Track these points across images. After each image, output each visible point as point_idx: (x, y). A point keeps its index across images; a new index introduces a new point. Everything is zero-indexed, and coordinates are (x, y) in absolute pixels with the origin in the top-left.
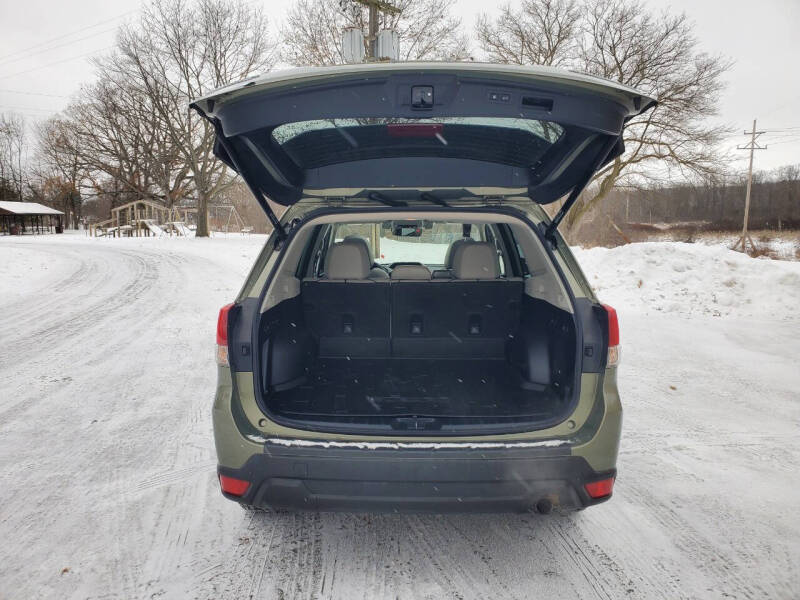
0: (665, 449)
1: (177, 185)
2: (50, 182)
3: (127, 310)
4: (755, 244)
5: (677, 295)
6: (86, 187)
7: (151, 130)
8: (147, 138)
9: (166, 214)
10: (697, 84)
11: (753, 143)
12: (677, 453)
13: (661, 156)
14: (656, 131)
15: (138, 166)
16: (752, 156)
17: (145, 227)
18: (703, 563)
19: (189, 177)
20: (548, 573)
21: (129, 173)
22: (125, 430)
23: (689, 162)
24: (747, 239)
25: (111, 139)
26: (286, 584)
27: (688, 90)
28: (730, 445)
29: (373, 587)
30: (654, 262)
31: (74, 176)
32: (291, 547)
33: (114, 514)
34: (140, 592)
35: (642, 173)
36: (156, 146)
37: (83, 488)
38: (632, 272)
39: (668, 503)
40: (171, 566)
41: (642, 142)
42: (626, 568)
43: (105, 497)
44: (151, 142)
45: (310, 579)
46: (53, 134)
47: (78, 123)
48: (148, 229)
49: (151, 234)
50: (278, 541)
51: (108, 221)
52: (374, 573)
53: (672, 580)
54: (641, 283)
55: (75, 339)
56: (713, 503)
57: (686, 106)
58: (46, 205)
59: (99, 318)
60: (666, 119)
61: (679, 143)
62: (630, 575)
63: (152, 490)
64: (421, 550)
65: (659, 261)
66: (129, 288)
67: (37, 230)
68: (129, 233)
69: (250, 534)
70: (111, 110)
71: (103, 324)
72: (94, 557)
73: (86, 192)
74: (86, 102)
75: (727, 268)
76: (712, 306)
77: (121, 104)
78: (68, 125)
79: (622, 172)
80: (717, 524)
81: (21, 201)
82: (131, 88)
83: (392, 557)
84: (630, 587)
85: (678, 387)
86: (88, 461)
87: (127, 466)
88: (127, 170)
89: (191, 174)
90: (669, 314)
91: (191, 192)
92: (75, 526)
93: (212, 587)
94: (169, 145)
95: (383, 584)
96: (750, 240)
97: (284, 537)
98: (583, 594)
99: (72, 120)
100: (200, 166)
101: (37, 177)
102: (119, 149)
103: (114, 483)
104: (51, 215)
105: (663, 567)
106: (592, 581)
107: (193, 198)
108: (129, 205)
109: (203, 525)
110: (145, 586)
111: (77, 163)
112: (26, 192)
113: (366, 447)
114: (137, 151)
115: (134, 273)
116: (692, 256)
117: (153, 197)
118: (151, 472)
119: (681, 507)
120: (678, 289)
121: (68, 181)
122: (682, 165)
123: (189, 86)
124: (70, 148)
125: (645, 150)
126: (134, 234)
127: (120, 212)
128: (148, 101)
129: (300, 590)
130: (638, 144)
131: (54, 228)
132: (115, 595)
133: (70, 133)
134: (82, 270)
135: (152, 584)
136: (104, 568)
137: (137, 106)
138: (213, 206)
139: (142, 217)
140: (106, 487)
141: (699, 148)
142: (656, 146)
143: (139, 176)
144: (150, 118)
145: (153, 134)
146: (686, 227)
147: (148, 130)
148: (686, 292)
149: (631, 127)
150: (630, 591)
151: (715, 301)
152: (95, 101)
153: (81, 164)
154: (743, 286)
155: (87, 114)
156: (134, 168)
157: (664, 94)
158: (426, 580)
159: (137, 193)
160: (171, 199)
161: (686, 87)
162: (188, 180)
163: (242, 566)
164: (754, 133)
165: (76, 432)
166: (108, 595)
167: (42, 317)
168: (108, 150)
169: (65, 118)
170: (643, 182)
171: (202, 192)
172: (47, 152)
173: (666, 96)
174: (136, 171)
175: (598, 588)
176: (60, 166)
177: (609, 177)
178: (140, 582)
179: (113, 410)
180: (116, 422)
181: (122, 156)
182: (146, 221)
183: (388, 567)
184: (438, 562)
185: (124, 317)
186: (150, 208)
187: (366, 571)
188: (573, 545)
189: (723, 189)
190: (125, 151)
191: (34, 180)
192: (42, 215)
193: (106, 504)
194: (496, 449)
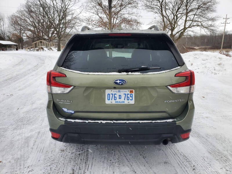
0: (202, 118)
1: (52, 36)
2: (13, 35)
3: (34, 73)
4: (224, 53)
5: (203, 68)
6: (24, 36)
7: (43, 18)
8: (42, 21)
9: (49, 44)
10: (211, 2)
11: (226, 22)
12: (206, 119)
13: (198, 26)
14: (197, 18)
15: (40, 30)
16: (225, 26)
17: (42, 49)
18: (218, 158)
19: (55, 33)
20: (165, 163)
21: (37, 32)
22: (28, 112)
23: (207, 28)
24: (222, 51)
25: (31, 21)
26: (75, 167)
27: (208, 4)
28: (223, 116)
29: (105, 168)
30: (196, 58)
31: (20, 33)
32: (78, 153)
33: (20, 141)
34: (25, 170)
35: (192, 31)
36: (45, 23)
37: (11, 132)
38: (189, 61)
39: (204, 136)
40: (37, 160)
41: (192, 21)
42: (192, 160)
43: (18, 135)
44: (43, 22)
45: (84, 165)
46: (13, 20)
47: (20, 16)
48: (43, 49)
49: (44, 50)
50: (74, 151)
51: (31, 47)
52: (106, 163)
53: (208, 165)
54: (192, 64)
55: (16, 83)
56: (220, 136)
57: (207, 9)
58: (13, 42)
59: (25, 76)
60: (200, 14)
61: (204, 21)
62: (194, 163)
63: (34, 132)
64: (122, 154)
65: (197, 58)
66: (35, 66)
67: (10, 49)
68: (38, 50)
69: (65, 148)
70: (30, 12)
71: (25, 78)
72: (11, 157)
73: (25, 38)
74: (22, 9)
75: (219, 60)
76: (214, 71)
77: (33, 10)
78: (17, 17)
79: (186, 31)
80: (222, 144)
81: (5, 40)
82: (36, 5)
83: (112, 157)
84: (194, 168)
85: (205, 97)
86: (14, 122)
87: (27, 124)
88: (36, 31)
89: (55, 32)
90: (200, 74)
91: (56, 38)
92: (6, 145)
93: (50, 168)
94: (49, 23)
95: (109, 167)
96: (223, 52)
97: (76, 149)
98: (178, 170)
99: (18, 15)
100: (58, 30)
101: (9, 33)
102: (33, 24)
103: (21, 130)
104: (14, 45)
105: (205, 160)
106: (181, 165)
107: (57, 40)
108: (37, 42)
109: (49, 145)
110: (27, 168)
111: (21, 28)
112: (7, 38)
113: (101, 122)
114: (39, 25)
115: (37, 62)
116: (208, 56)
117: (45, 39)
118: (34, 126)
119: (209, 138)
120: (203, 66)
121: (18, 34)
122: (204, 28)
123: (53, 4)
124: (19, 24)
125: (193, 24)
126: (39, 50)
127: (35, 44)
128: (42, 9)
129: (80, 169)
130: (191, 22)
131: (15, 49)
132: (16, 171)
133: (18, 19)
134: (22, 61)
135: (29, 167)
136: (14, 161)
137: (38, 11)
138: (62, 42)
139: (41, 46)
140: (19, 131)
141: (210, 23)
142: (197, 22)
143: (40, 33)
144: (42, 15)
145: (44, 20)
146: (204, 48)
147: (42, 18)
148: (206, 67)
149: (189, 16)
150: (194, 169)
151: (215, 70)
152: (25, 9)
153: (22, 29)
154: (224, 65)
155: (23, 13)
156: (38, 31)
157: (200, 5)
158: (124, 165)
159: (40, 38)
160: (50, 40)
161: (207, 3)
162: (55, 34)
163: (61, 160)
164: (226, 19)
165: (11, 113)
166: (13, 171)
167: (7, 75)
168: (30, 25)
169: (16, 14)
170: (192, 34)
171: (59, 37)
172: (12, 25)
173: (201, 6)
174: (39, 31)
175: (183, 168)
176: (16, 29)
177: (182, 32)
178: (25, 166)
179: (25, 105)
180: (25, 109)
181: (35, 27)
182: (43, 47)
183: (111, 160)
184: (128, 159)
185: (32, 76)
186: (44, 42)
187: (103, 162)
188: (174, 152)
189: (216, 36)
190: (35, 25)
191: (8, 34)
192: (12, 45)
193: (18, 137)
194: (149, 123)
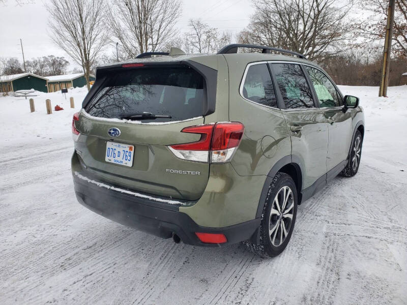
133: (249, 37)
175: (217, 298)
194: (143, 198)
